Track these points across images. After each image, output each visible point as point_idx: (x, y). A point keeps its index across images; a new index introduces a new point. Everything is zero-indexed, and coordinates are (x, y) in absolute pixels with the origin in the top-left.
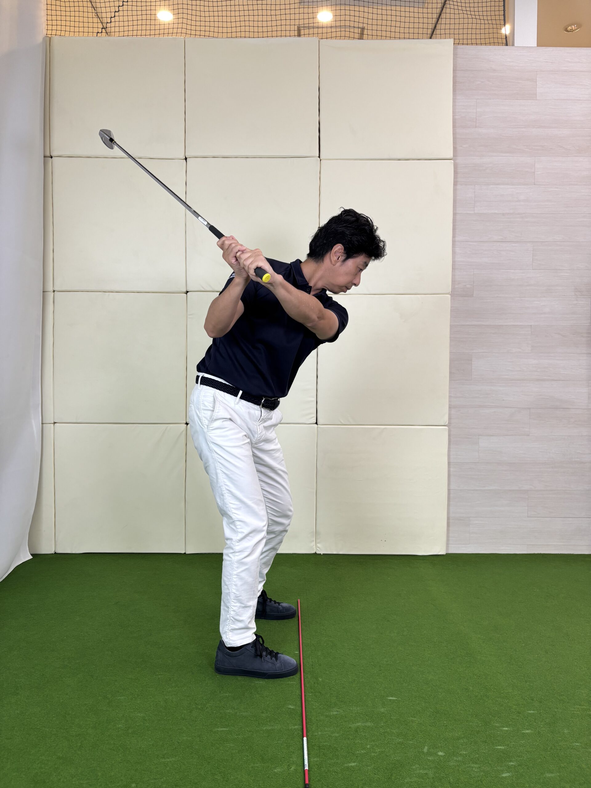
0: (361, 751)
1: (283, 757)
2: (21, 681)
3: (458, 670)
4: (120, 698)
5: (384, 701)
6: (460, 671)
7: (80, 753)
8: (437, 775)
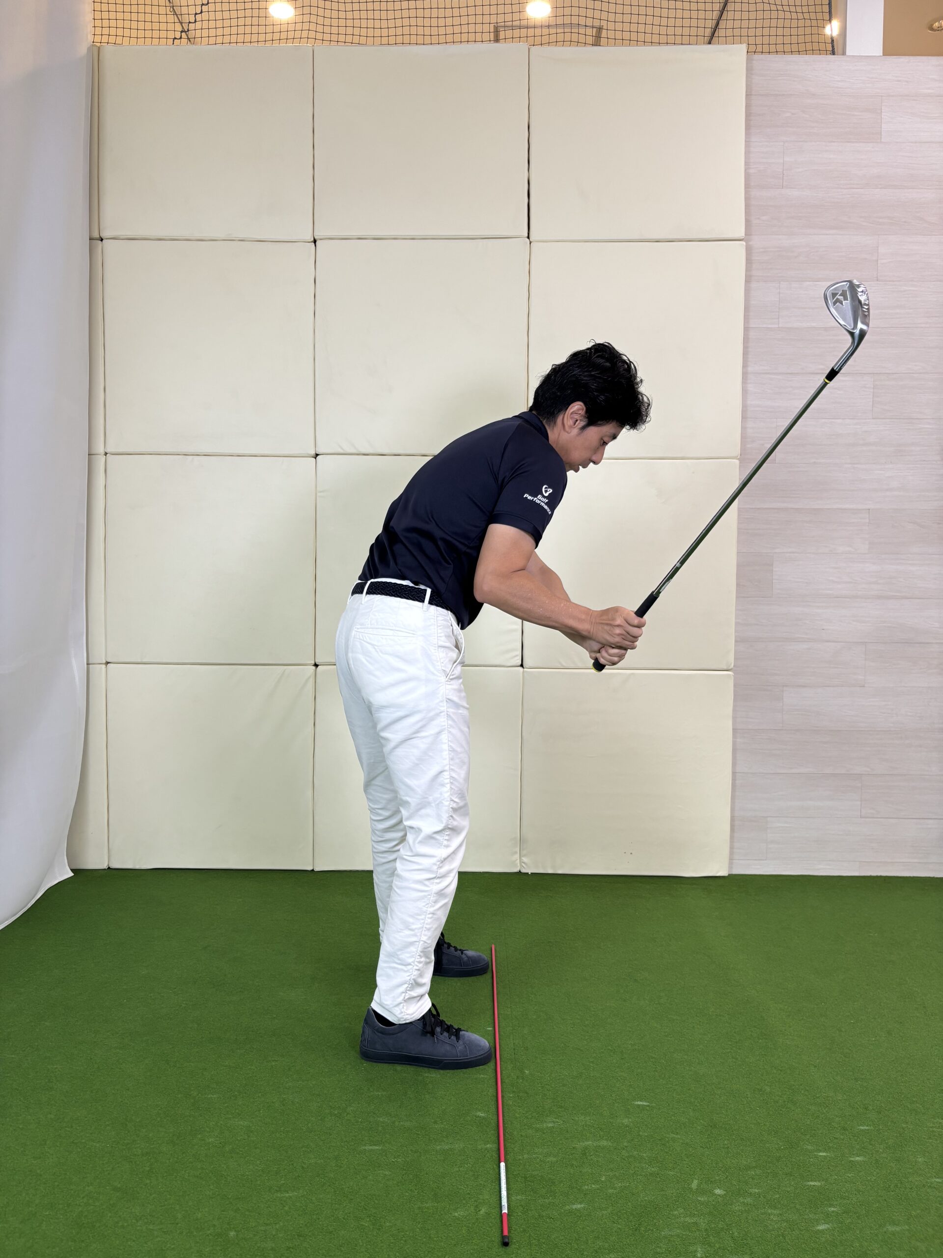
0: (591, 1186)
1: (469, 1194)
2: (56, 1068)
3: (747, 1060)
4: (212, 1096)
5: (629, 1107)
6: (751, 1061)
7: (148, 1181)
8: (713, 1226)
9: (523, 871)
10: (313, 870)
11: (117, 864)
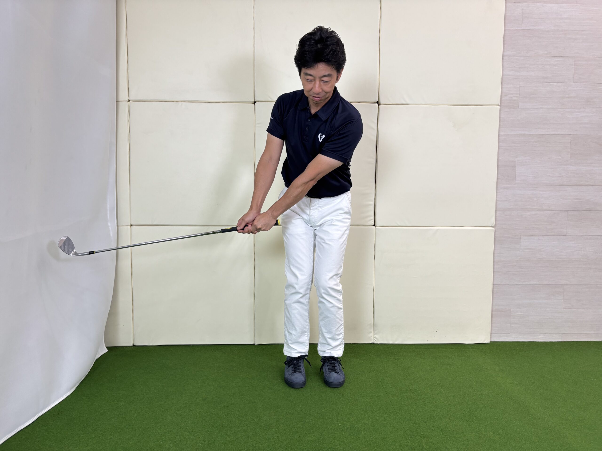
9: (375, 342)
10: (254, 344)
11: (138, 343)
